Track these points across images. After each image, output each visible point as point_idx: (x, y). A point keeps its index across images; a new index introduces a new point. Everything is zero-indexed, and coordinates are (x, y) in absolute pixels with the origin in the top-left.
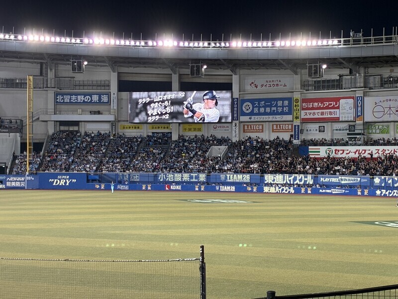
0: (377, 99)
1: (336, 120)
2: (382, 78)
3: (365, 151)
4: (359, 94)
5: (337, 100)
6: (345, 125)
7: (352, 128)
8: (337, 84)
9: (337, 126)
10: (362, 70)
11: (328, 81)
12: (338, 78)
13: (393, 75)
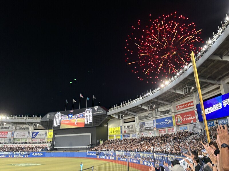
1: (6, 137)
2: (20, 127)
3: (13, 145)
4: (13, 131)
5: (7, 132)
10: (15, 125)
12: (8, 127)
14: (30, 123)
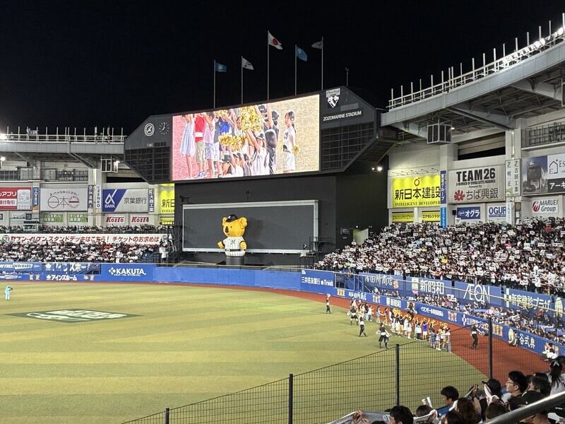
0: (52, 191)
1: (14, 209)
2: (56, 172)
3: (40, 238)
4: (36, 185)
5: (15, 190)
6: (23, 214)
7: (29, 216)
8: (15, 175)
9: (14, 214)
10: (39, 164)
11: (7, 172)
12: (16, 169)
13: (67, 169)
14: (86, 155)
